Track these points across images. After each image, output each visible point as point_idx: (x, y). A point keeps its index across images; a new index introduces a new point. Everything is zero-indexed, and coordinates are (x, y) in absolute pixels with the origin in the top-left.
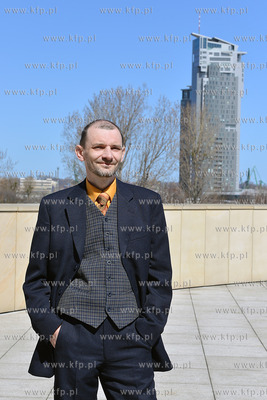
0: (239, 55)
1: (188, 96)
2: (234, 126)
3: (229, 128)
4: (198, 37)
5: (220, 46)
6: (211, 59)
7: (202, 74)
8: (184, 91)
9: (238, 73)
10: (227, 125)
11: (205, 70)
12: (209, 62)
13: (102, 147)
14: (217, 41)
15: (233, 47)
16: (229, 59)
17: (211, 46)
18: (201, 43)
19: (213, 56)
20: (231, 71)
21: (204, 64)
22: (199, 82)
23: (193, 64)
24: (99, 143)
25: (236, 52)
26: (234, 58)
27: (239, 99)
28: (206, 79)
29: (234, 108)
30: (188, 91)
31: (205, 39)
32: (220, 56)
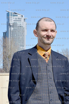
0: (24, 19)
1: (5, 35)
2: (23, 46)
3: (22, 47)
4: (9, 12)
5: (17, 16)
6: (14, 20)
7: (10, 26)
8: (4, 33)
9: (24, 26)
10: (21, 46)
11: (12, 25)
12: (13, 22)
13: (46, 30)
14: (16, 13)
15: (22, 16)
16: (21, 21)
17: (14, 15)
18: (10, 14)
19: (14, 19)
20: (22, 25)
21: (11, 22)
22: (9, 29)
23: (7, 22)
24: (45, 28)
25: (23, 18)
26: (22, 20)
27: (25, 36)
28: (12, 28)
29: (23, 39)
30: (5, 33)
31: (11, 13)
32: (17, 20)
